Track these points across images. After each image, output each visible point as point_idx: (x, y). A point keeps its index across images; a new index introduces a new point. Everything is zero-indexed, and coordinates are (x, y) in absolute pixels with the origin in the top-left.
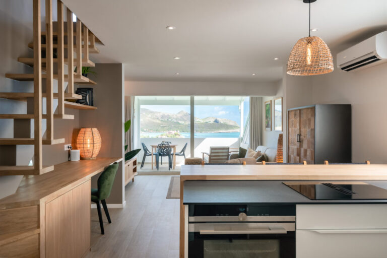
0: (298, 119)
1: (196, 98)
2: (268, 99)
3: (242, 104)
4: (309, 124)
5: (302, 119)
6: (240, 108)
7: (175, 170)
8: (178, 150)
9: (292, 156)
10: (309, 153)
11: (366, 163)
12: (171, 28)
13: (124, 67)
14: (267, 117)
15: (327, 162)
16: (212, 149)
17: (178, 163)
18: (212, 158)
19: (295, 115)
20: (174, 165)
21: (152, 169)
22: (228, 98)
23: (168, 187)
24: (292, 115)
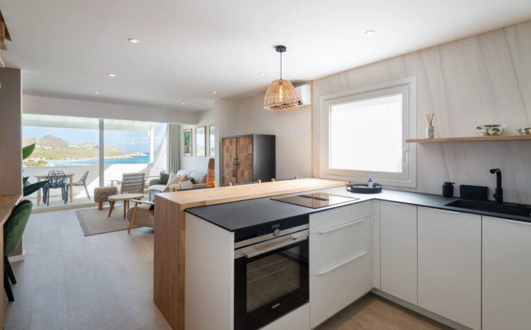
0: (235, 146)
1: (106, 121)
2: (187, 127)
3: (153, 130)
4: (247, 150)
5: (238, 146)
6: (149, 134)
7: (73, 204)
8: (75, 180)
9: (227, 177)
10: (246, 173)
11: (296, 178)
12: (134, 41)
13: (24, 74)
14: (186, 144)
15: (260, 181)
16: (125, 176)
17: (76, 195)
18: (125, 185)
19: (231, 142)
20: (71, 198)
21: (38, 205)
22: (138, 124)
23: (78, 223)
24: (227, 142)
